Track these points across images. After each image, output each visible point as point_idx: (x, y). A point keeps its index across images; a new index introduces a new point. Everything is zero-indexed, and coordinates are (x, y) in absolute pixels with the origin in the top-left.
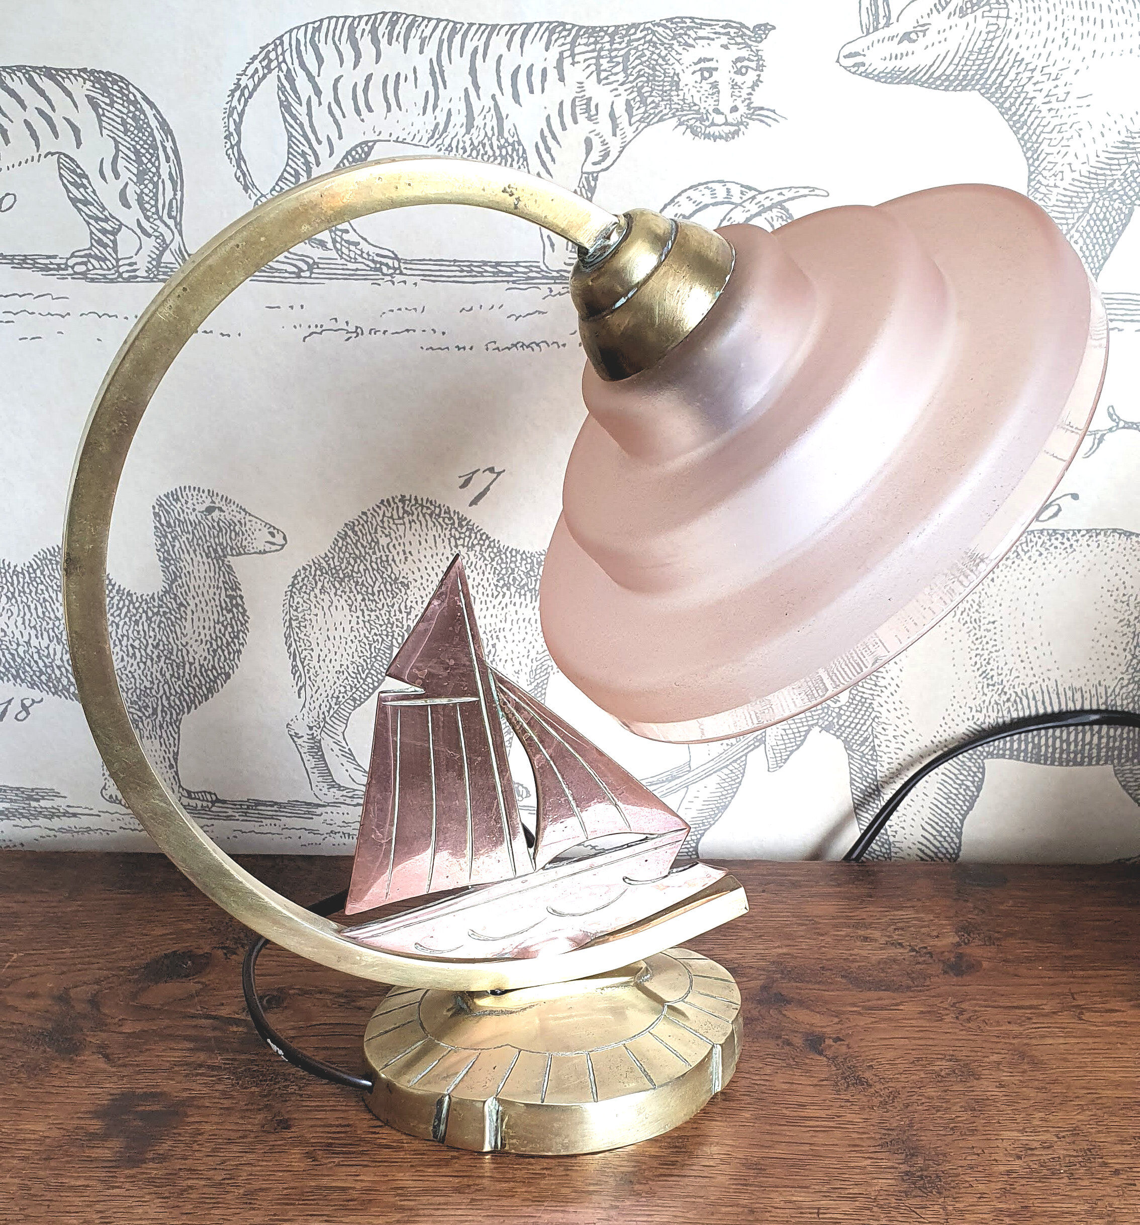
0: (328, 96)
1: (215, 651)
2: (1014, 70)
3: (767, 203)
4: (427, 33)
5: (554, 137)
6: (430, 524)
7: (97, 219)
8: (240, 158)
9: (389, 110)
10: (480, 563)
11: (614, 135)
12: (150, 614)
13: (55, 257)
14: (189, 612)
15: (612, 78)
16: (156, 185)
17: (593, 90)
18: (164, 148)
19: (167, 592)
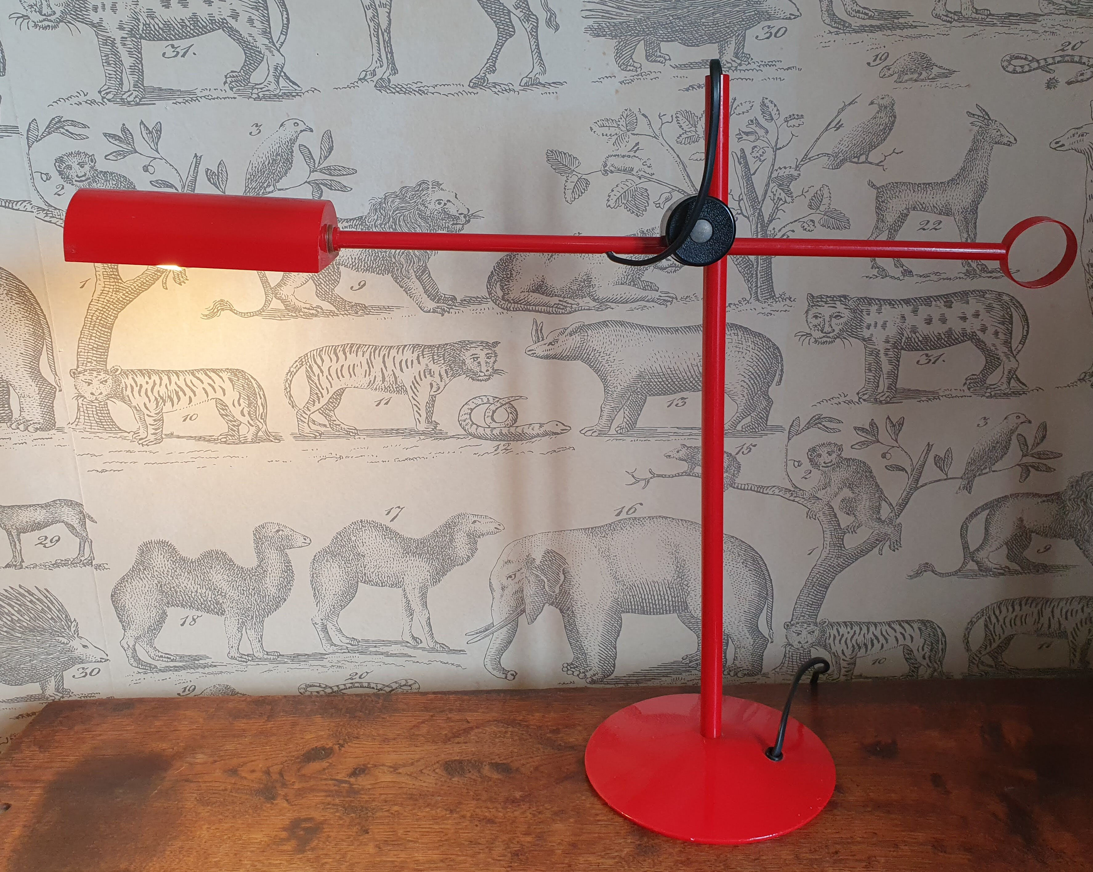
0: (326, 373)
1: (280, 590)
2: (593, 353)
3: (504, 403)
4: (365, 350)
5: (418, 383)
6: (374, 530)
7: (231, 421)
8: (291, 396)
9: (351, 377)
10: (396, 544)
11: (441, 381)
12: (251, 576)
13: (213, 436)
14: (268, 574)
15: (439, 362)
16: (256, 408)
17: (431, 366)
18: (260, 395)
19: (258, 566)
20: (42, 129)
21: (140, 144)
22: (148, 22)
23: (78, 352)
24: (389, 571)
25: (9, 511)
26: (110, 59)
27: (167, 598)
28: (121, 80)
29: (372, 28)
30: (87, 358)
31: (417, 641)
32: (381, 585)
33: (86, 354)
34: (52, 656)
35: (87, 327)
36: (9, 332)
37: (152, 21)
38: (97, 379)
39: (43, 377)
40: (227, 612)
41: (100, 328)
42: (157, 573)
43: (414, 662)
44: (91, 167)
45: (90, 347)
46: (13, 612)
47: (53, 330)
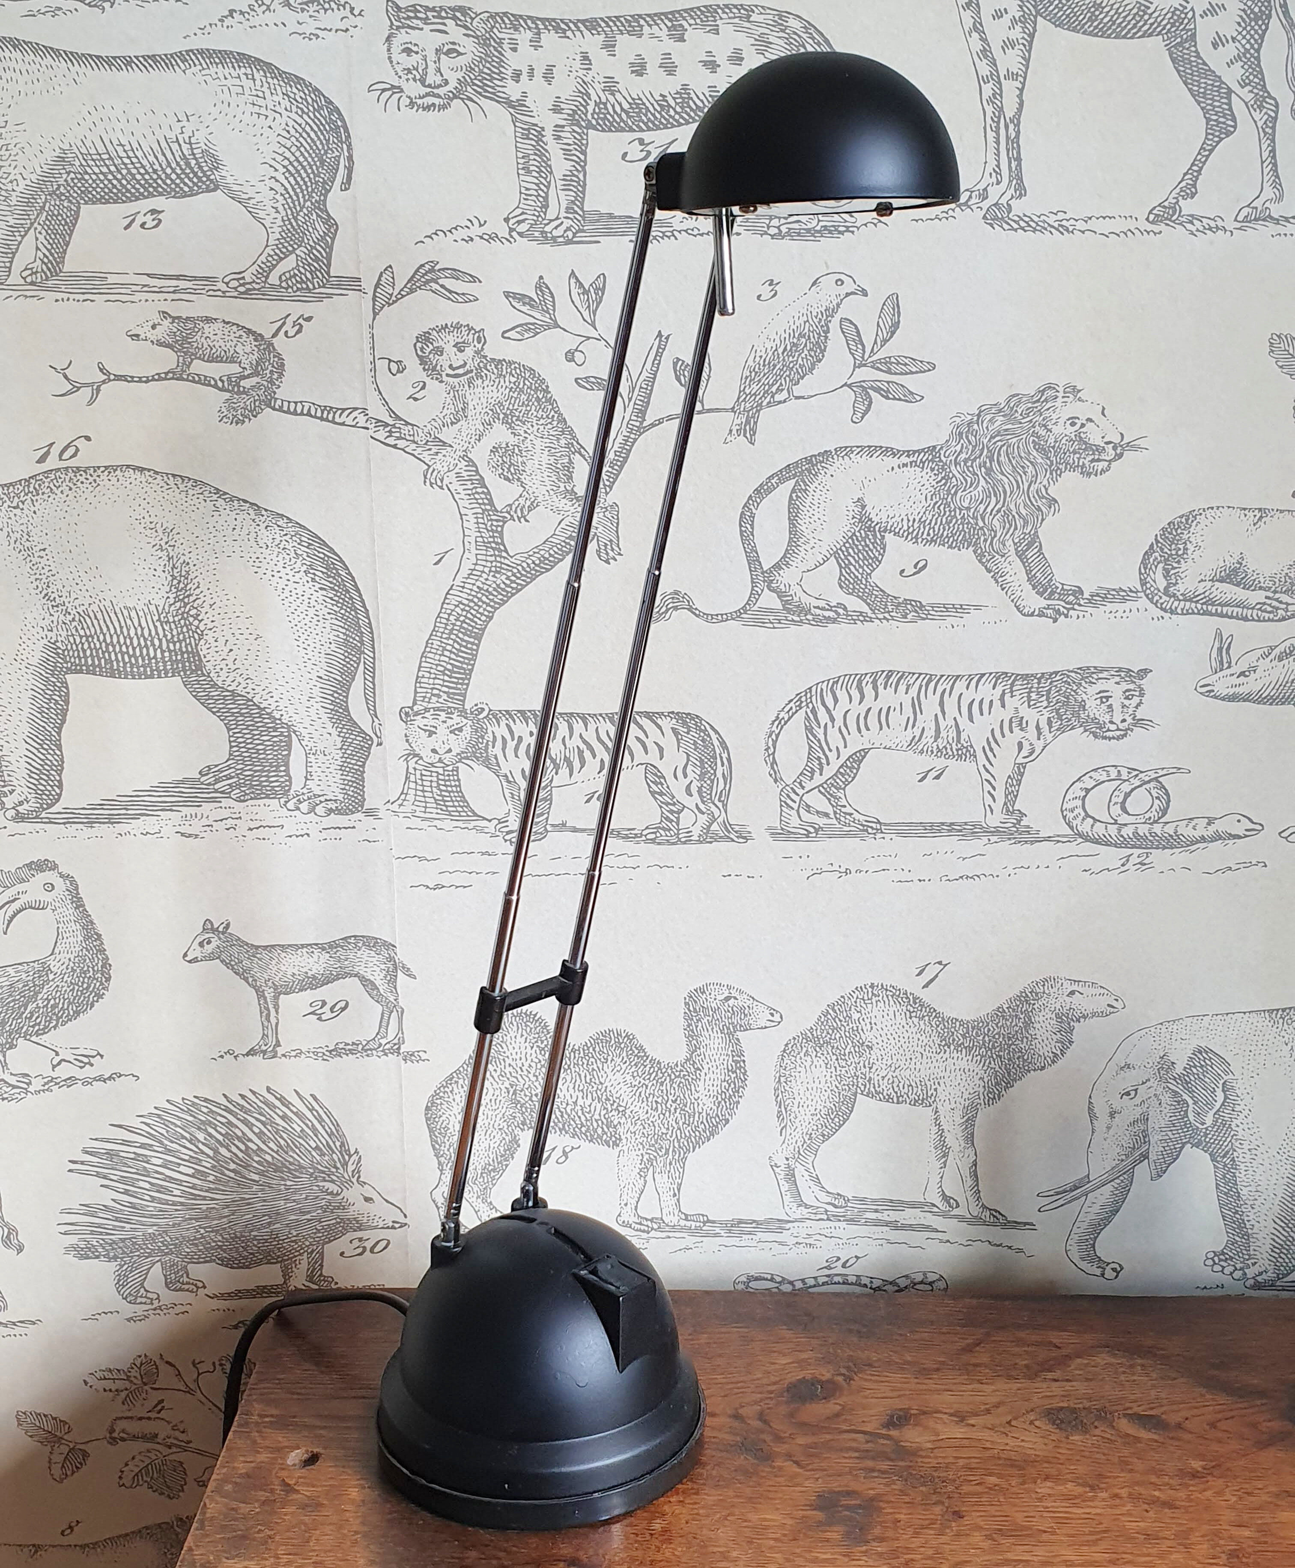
0: (839, 722)
1: (719, 1103)
3: (1147, 779)
4: (911, 682)
5: (997, 743)
6: (892, 1003)
7: (667, 804)
8: (774, 762)
9: (881, 729)
10: (928, 1029)
11: (1039, 739)
12: (673, 1077)
13: (634, 829)
14: (703, 1074)
15: (1038, 705)
16: (712, 782)
17: (1025, 712)
18: (721, 758)
19: (687, 1060)
20: (400, 284)
21: (566, 313)
22: (604, 100)
23: (418, 677)
24: (913, 1076)
25: (264, 954)
26: (531, 162)
27: (523, 1113)
28: (546, 199)
29: (989, 114)
30: (432, 689)
31: (949, 1203)
32: (895, 1100)
33: (431, 681)
34: (308, 1217)
35: (439, 634)
36: (302, 640)
37: (610, 98)
38: (445, 725)
39: (352, 719)
40: (624, 1141)
41: (461, 635)
42: (511, 1069)
43: (941, 1241)
44: (476, 352)
45: (440, 668)
46: (251, 1135)
47: (379, 636)
